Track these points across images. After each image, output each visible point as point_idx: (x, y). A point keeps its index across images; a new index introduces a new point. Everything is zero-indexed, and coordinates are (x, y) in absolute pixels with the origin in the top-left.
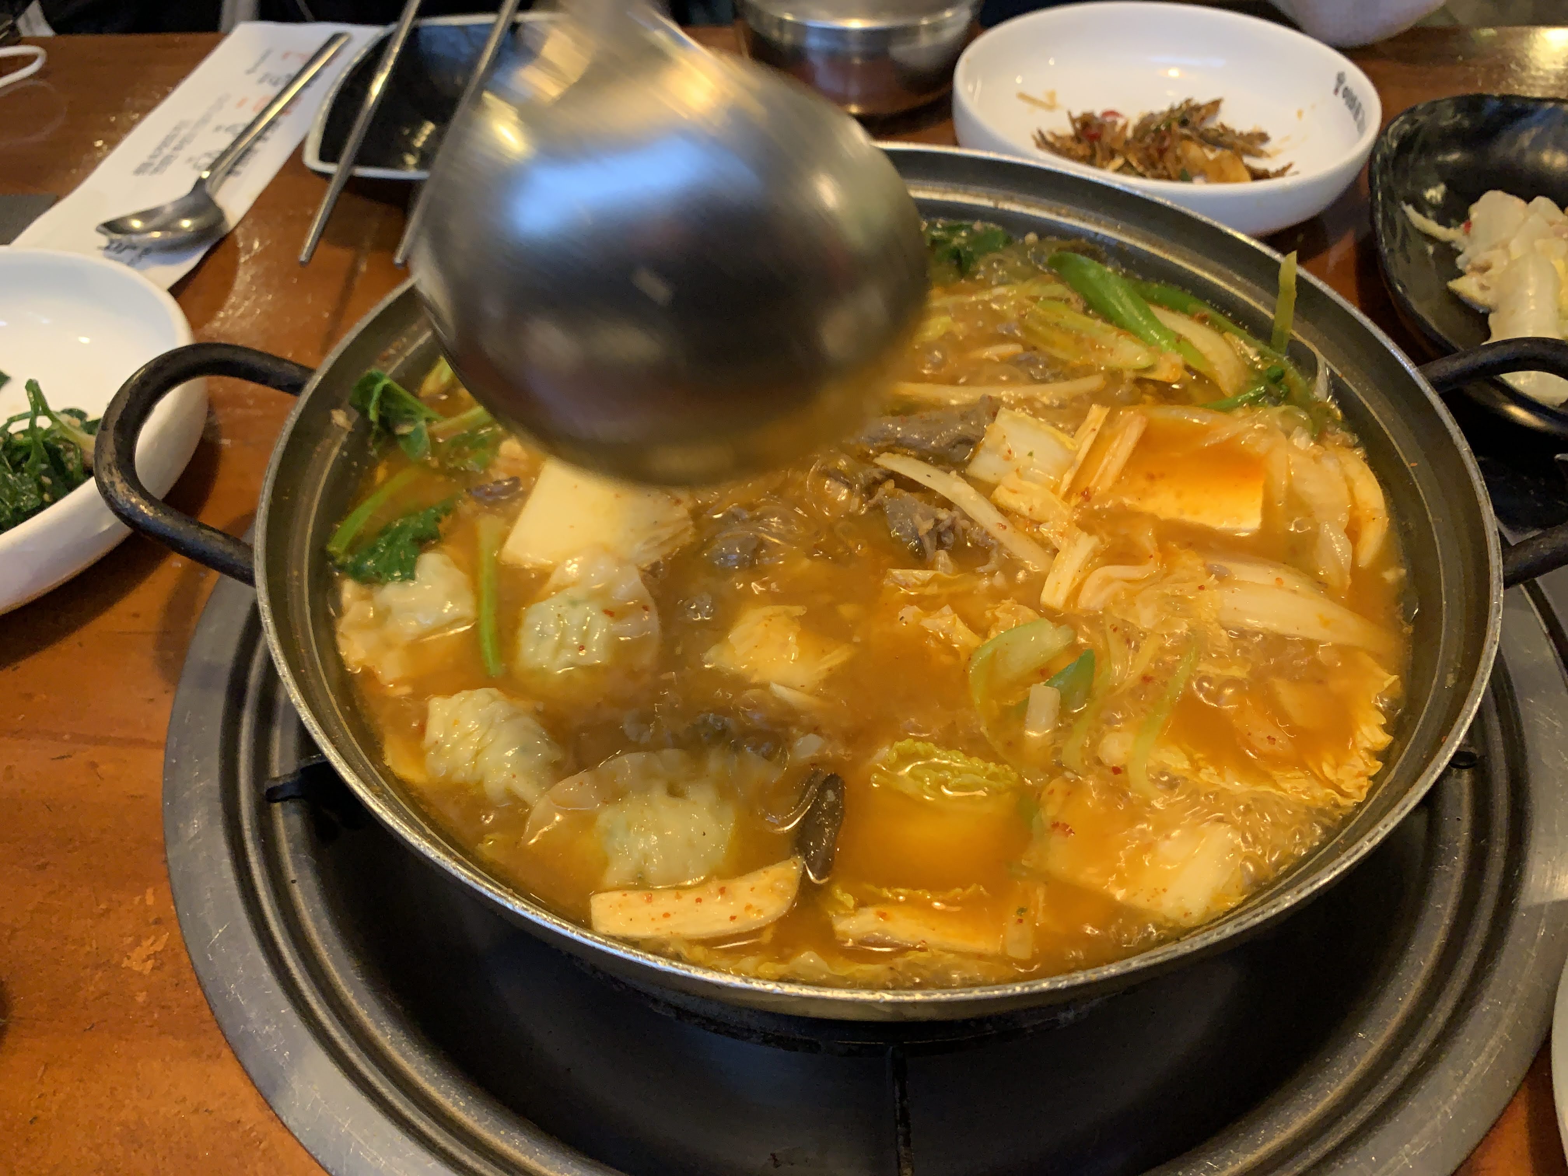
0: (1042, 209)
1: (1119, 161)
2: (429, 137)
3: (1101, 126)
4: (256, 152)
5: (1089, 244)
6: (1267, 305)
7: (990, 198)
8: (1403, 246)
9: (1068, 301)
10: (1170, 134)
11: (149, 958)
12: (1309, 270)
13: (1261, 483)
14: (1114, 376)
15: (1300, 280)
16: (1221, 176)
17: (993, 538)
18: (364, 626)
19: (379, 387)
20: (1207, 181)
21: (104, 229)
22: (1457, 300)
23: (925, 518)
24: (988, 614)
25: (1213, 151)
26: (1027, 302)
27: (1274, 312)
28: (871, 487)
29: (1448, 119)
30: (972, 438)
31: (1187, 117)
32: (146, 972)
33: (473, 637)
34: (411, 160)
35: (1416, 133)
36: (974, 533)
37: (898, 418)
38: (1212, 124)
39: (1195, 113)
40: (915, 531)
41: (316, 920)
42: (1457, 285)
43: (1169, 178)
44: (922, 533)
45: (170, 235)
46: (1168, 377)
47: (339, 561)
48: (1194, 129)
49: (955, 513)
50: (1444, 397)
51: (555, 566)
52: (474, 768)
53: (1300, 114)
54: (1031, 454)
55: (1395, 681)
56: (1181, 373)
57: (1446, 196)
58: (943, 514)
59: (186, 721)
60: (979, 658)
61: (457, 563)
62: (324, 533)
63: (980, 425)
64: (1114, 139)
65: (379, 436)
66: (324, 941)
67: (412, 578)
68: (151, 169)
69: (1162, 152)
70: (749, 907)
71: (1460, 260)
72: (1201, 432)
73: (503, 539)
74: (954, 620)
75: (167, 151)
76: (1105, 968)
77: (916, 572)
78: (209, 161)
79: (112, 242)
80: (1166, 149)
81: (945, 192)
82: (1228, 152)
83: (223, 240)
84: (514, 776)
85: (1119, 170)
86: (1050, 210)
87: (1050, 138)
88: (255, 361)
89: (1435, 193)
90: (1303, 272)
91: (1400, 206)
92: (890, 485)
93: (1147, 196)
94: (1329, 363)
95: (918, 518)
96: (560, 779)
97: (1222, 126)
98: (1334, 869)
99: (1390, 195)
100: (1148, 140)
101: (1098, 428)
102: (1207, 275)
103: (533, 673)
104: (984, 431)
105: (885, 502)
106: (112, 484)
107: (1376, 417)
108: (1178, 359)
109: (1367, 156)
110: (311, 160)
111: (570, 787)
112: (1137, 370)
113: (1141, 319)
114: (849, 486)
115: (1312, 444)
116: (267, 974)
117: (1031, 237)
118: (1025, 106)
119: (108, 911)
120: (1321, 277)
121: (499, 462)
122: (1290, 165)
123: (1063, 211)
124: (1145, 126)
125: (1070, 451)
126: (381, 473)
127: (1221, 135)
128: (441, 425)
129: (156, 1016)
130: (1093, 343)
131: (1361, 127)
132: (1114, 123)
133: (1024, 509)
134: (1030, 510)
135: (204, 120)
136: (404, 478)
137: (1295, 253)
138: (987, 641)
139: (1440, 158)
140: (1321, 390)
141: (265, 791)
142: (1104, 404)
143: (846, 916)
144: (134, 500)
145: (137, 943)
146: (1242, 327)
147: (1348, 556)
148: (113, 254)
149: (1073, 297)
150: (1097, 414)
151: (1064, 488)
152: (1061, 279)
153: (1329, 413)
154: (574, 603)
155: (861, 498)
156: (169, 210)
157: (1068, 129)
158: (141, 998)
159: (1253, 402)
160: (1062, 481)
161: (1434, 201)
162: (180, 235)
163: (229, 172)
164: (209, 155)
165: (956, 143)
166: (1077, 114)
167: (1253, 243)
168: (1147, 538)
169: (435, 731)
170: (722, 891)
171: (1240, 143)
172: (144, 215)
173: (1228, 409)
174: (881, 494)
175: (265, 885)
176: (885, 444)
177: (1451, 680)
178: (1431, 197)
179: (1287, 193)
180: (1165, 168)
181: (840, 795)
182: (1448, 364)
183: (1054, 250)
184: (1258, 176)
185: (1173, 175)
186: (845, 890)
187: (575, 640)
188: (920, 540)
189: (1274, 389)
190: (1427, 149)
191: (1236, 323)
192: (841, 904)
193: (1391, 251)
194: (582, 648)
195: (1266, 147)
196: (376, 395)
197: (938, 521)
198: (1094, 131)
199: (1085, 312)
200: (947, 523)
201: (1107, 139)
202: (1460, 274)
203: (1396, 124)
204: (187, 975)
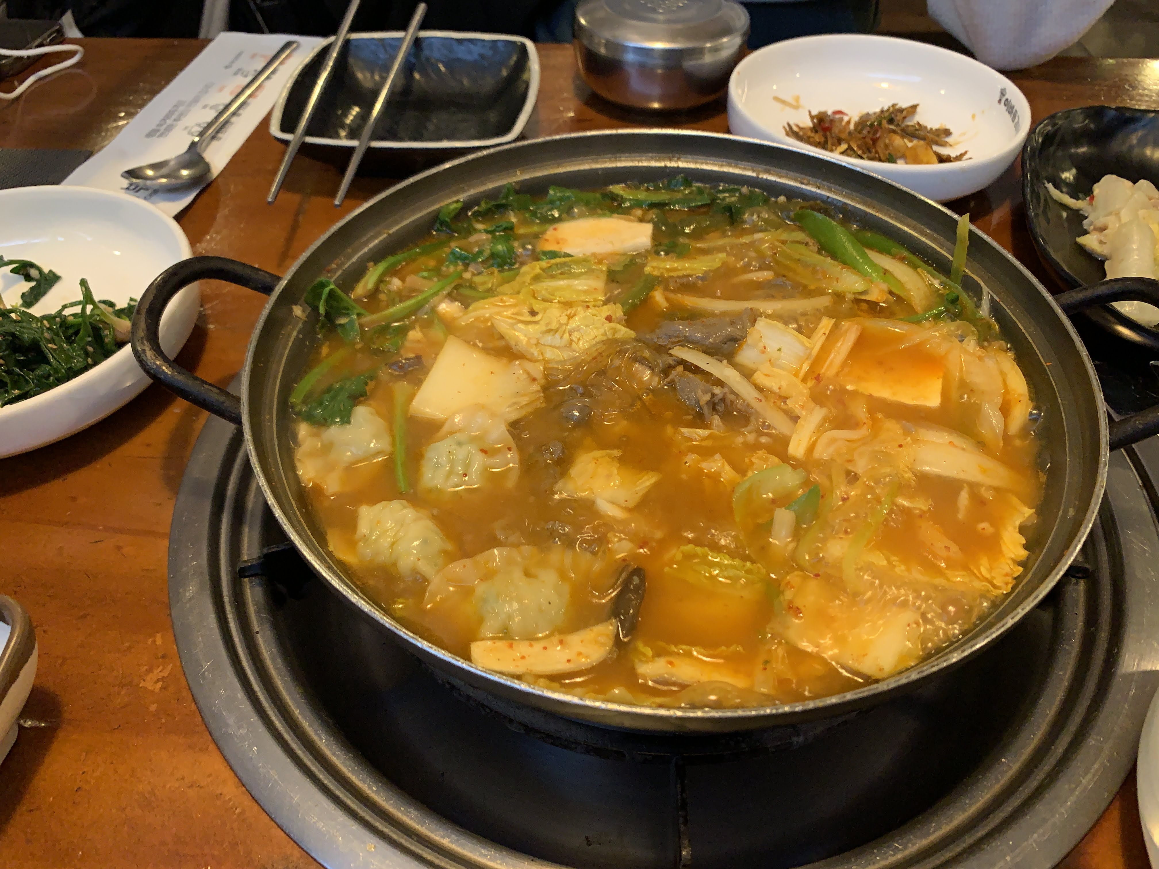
0: (791, 179)
1: (844, 146)
2: (355, 117)
3: (832, 121)
4: (233, 123)
5: (822, 205)
6: (949, 251)
7: (754, 171)
8: (1045, 212)
9: (807, 244)
10: (881, 128)
11: (158, 680)
12: (979, 227)
13: (941, 374)
14: (839, 296)
15: (971, 232)
16: (917, 161)
17: (752, 408)
18: (313, 454)
19: (327, 290)
20: (906, 163)
21: (127, 175)
22: (1083, 251)
23: (705, 392)
24: (747, 460)
25: (911, 141)
26: (778, 244)
27: (952, 256)
28: (666, 371)
29: (1079, 123)
30: (738, 337)
31: (893, 116)
32: (157, 690)
33: (389, 465)
34: (343, 133)
35: (1056, 132)
36: (739, 404)
37: (686, 322)
38: (911, 122)
39: (899, 114)
40: (697, 401)
41: (273, 659)
42: (1082, 240)
43: (880, 160)
44: (702, 403)
45: (173, 181)
46: (877, 299)
47: (297, 409)
48: (898, 125)
49: (726, 390)
50: (1071, 318)
51: (446, 419)
52: (391, 553)
53: (974, 116)
54: (779, 350)
55: (1031, 515)
56: (886, 296)
57: (1076, 178)
58: (717, 390)
59: (184, 518)
60: (740, 490)
61: (379, 414)
62: (286, 390)
63: (744, 329)
64: (841, 131)
65: (323, 326)
66: (279, 674)
67: (349, 422)
68: (158, 134)
69: (875, 141)
70: (580, 654)
71: (1085, 222)
72: (900, 338)
73: (411, 397)
74: (723, 464)
75: (169, 122)
76: (828, 698)
77: (698, 430)
78: (200, 129)
79: (131, 185)
80: (878, 139)
81: (722, 166)
82: (922, 142)
83: (209, 185)
84: (419, 560)
85: (842, 153)
86: (796, 180)
87: (795, 129)
88: (239, 270)
89: (1068, 175)
90: (973, 228)
91: (1044, 184)
92: (680, 368)
93: (865, 172)
94: (991, 292)
95: (700, 392)
96: (450, 563)
97: (918, 123)
98: (987, 637)
99: (1036, 176)
100: (865, 132)
101: (827, 333)
102: (905, 229)
103: (430, 491)
104: (746, 333)
105: (676, 380)
106: (144, 351)
107: (1023, 331)
108: (884, 286)
109: (1020, 149)
110: (275, 130)
111: (458, 568)
112: (854, 293)
113: (858, 258)
114: (652, 369)
115: (978, 349)
116: (241, 695)
117: (782, 199)
118: (779, 105)
119: (130, 648)
120: (986, 233)
121: (407, 344)
122: (966, 153)
123: (805, 181)
124: (863, 122)
125: (807, 348)
126: (325, 350)
127: (917, 130)
128: (368, 318)
129: (163, 721)
130: (824, 274)
131: (1017, 127)
132: (842, 120)
133: (776, 389)
134: (780, 388)
135: (196, 100)
136: (341, 354)
137: (968, 214)
138: (746, 478)
139: (1073, 151)
140: (985, 310)
141: (238, 569)
142: (831, 317)
143: (647, 662)
144: (158, 363)
145: (150, 670)
146: (930, 265)
147: (1001, 426)
148: (132, 192)
149: (811, 242)
150: (826, 324)
151: (802, 374)
152: (801, 229)
153: (989, 327)
154: (460, 444)
155: (660, 377)
156: (172, 163)
157: (808, 123)
158: (153, 708)
159: (937, 317)
160: (801, 368)
161: (1068, 180)
162: (179, 181)
163: (213, 138)
164: (199, 125)
165: (728, 132)
166: (815, 112)
167: (939, 207)
168: (860, 411)
169: (363, 528)
170: (561, 642)
171: (930, 136)
172: (153, 166)
173: (918, 322)
174: (673, 374)
175: (238, 634)
176: (677, 340)
177: (1071, 512)
178: (1066, 178)
179: (963, 172)
180: (877, 152)
181: (643, 580)
182: (1074, 294)
183: (798, 209)
184: (942, 159)
185: (883, 158)
186: (646, 644)
187: (460, 470)
188: (701, 408)
189: (951, 307)
190: (1064, 144)
191: (926, 262)
192: (644, 655)
193: (1037, 215)
194: (465, 475)
195: (949, 140)
196: (324, 297)
197: (713, 395)
198: (827, 125)
199: (819, 252)
200: (720, 396)
201: (835, 130)
202: (1086, 232)
203: (1042, 125)
204: (185, 693)
